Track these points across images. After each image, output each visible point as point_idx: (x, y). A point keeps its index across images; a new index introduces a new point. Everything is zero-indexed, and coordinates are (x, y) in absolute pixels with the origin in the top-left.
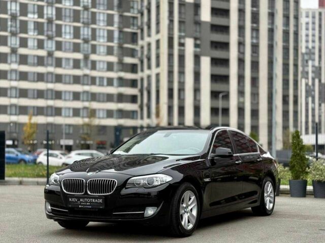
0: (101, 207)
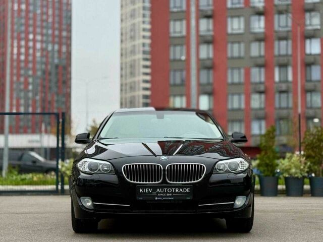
0: (188, 198)
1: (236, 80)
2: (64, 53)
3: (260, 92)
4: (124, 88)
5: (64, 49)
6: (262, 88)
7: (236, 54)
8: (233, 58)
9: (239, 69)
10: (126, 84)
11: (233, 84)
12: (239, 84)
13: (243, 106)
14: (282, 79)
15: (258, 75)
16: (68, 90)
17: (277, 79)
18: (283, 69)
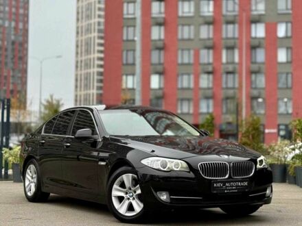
1: (186, 61)
2: (21, 30)
3: (209, 73)
4: (79, 65)
5: (21, 26)
6: (210, 69)
7: (186, 36)
8: (183, 40)
9: (189, 50)
10: (81, 62)
11: (183, 64)
12: (189, 64)
13: (192, 85)
14: (229, 61)
15: (206, 57)
16: (25, 66)
17: (224, 60)
18: (230, 51)
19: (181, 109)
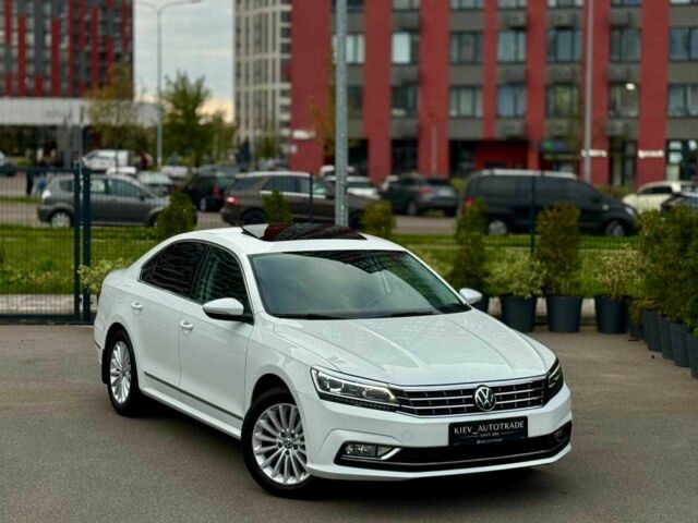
3: (517, 28)
6: (521, 19)
12: (474, 10)
13: (482, 57)
19: (458, 109)
